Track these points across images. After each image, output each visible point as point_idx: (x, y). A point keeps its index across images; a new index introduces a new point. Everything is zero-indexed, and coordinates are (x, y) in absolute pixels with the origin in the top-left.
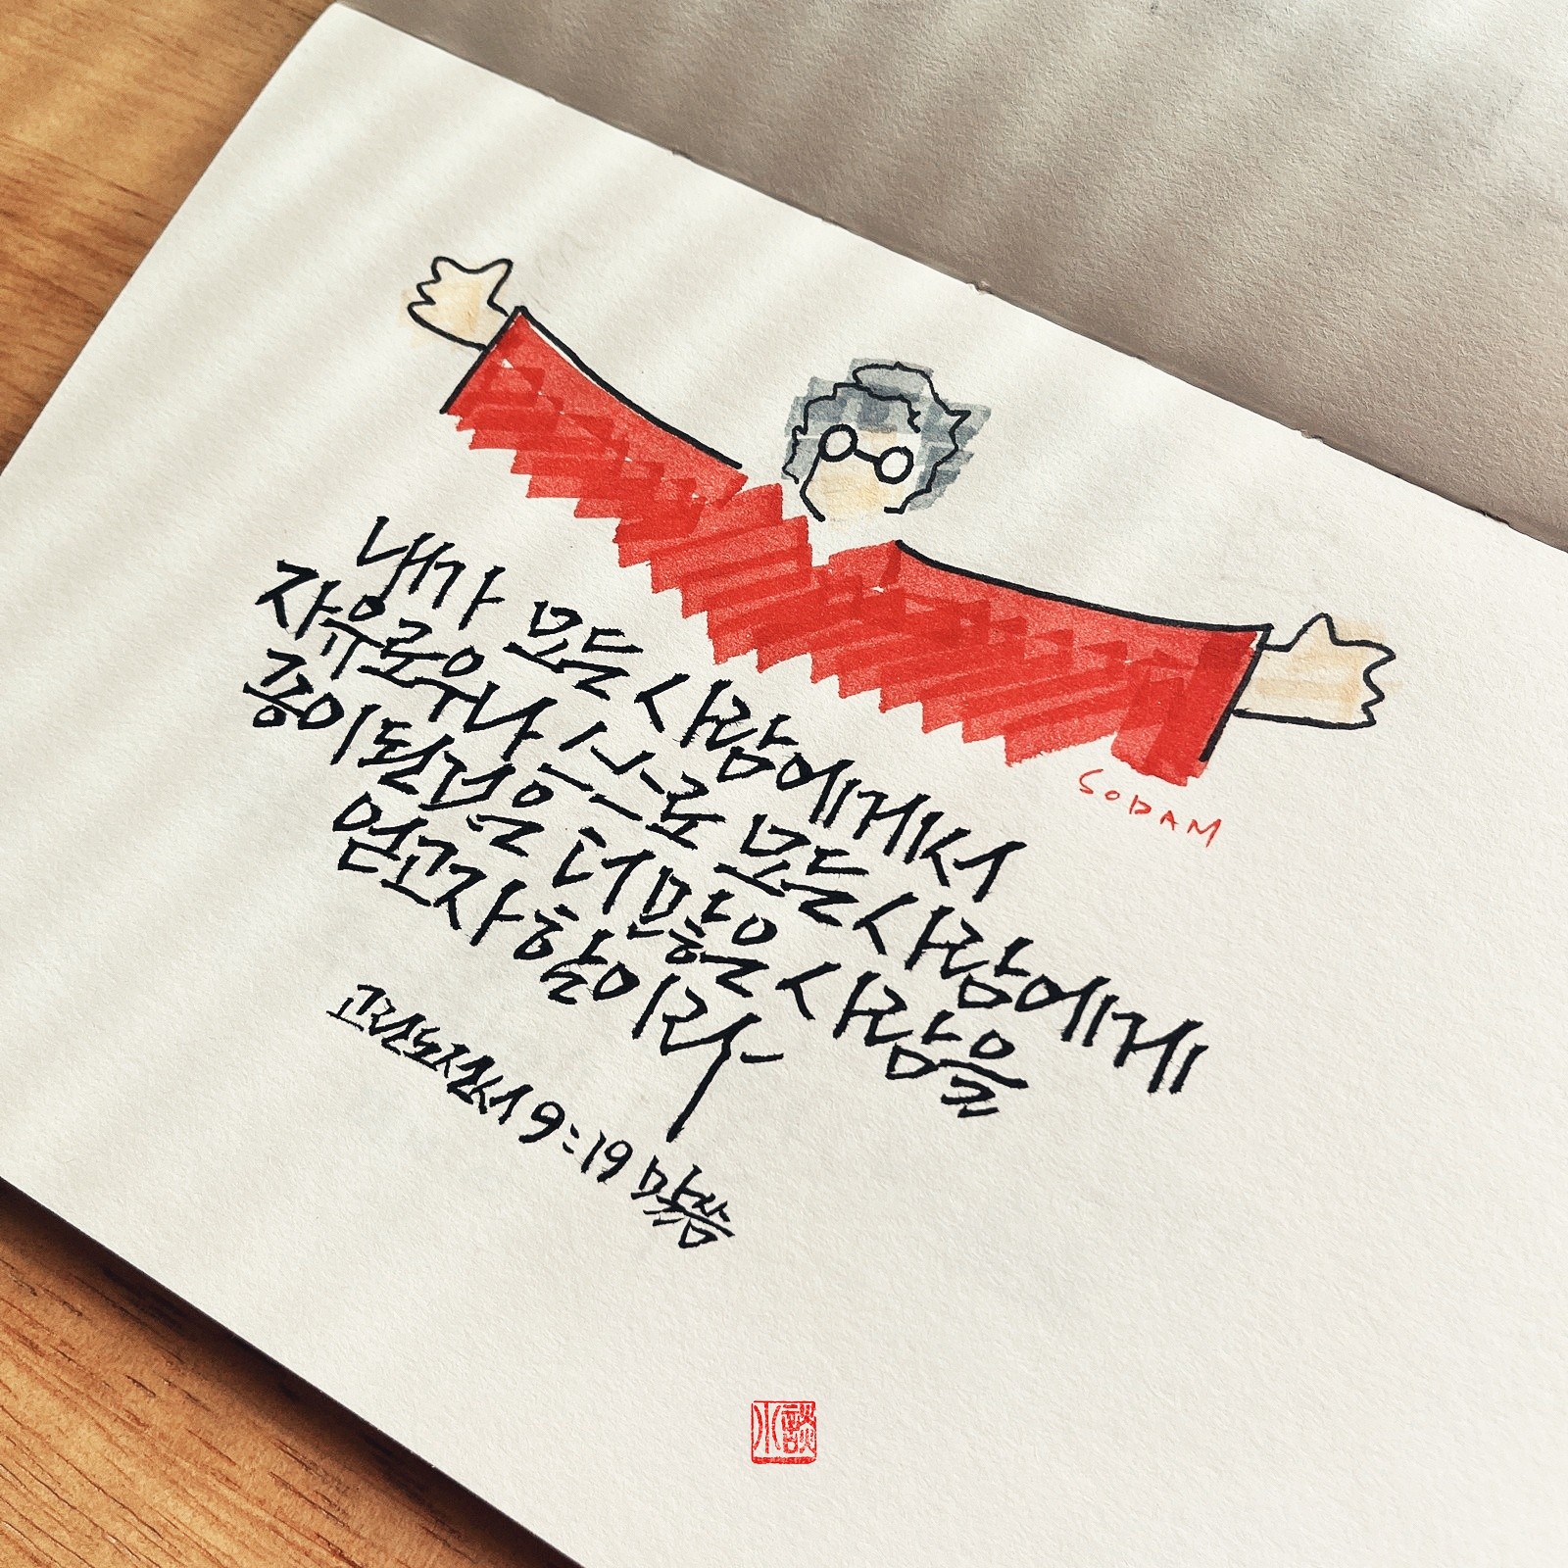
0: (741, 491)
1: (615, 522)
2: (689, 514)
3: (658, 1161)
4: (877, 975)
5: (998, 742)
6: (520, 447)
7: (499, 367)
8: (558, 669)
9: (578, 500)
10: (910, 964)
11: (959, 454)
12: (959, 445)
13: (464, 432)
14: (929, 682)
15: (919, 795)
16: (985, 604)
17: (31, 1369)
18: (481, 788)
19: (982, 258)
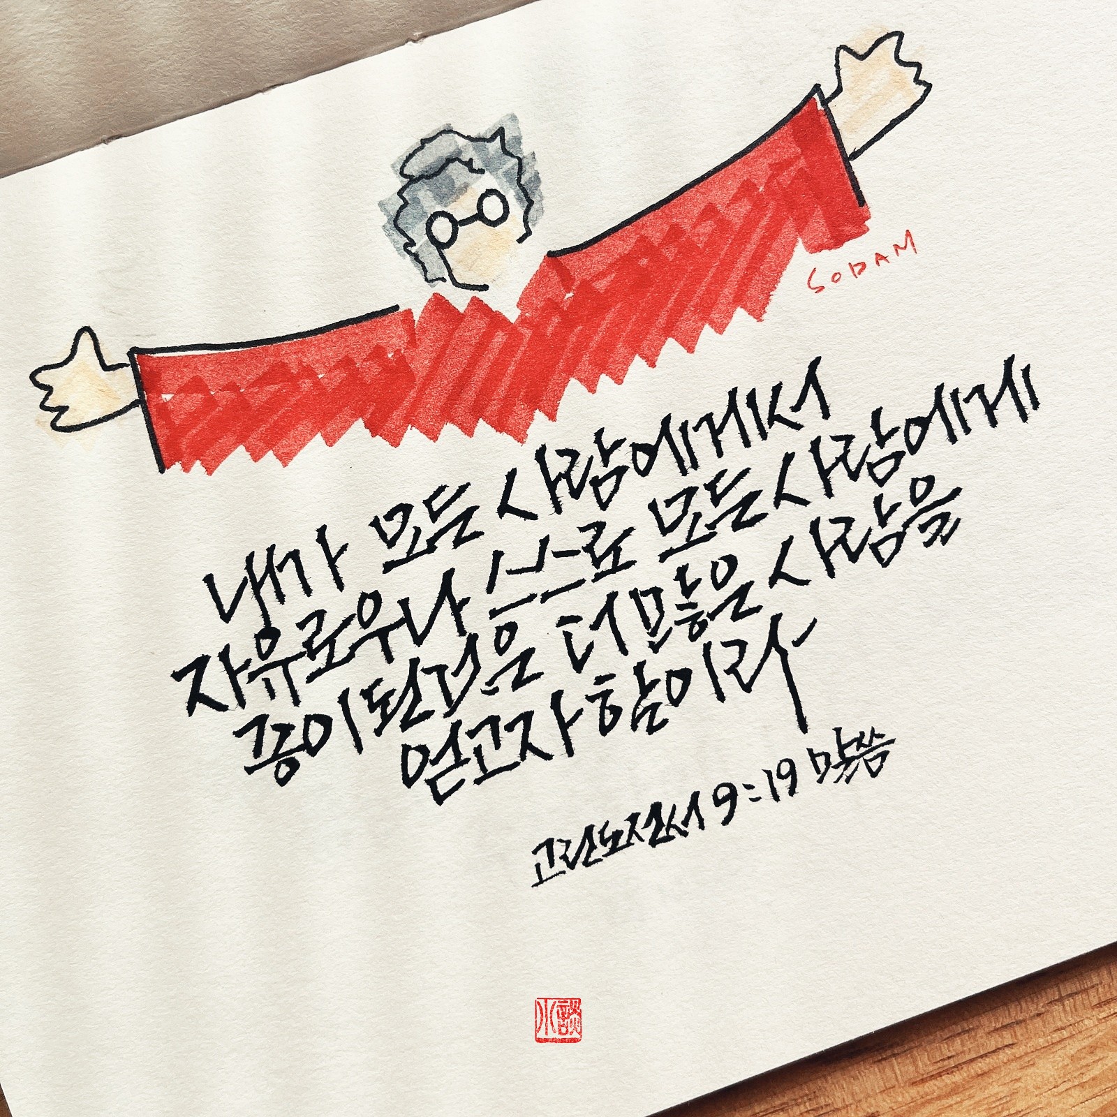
0: (416, 322)
1: (359, 424)
2: (399, 371)
3: (812, 750)
4: (818, 519)
6: (241, 439)
7: (165, 404)
8: (431, 548)
9: (319, 434)
10: (829, 493)
11: (525, 161)
12: (519, 155)
13: (193, 469)
14: (661, 320)
15: (730, 393)
16: (643, 239)
18: (469, 666)
19: (400, 17)
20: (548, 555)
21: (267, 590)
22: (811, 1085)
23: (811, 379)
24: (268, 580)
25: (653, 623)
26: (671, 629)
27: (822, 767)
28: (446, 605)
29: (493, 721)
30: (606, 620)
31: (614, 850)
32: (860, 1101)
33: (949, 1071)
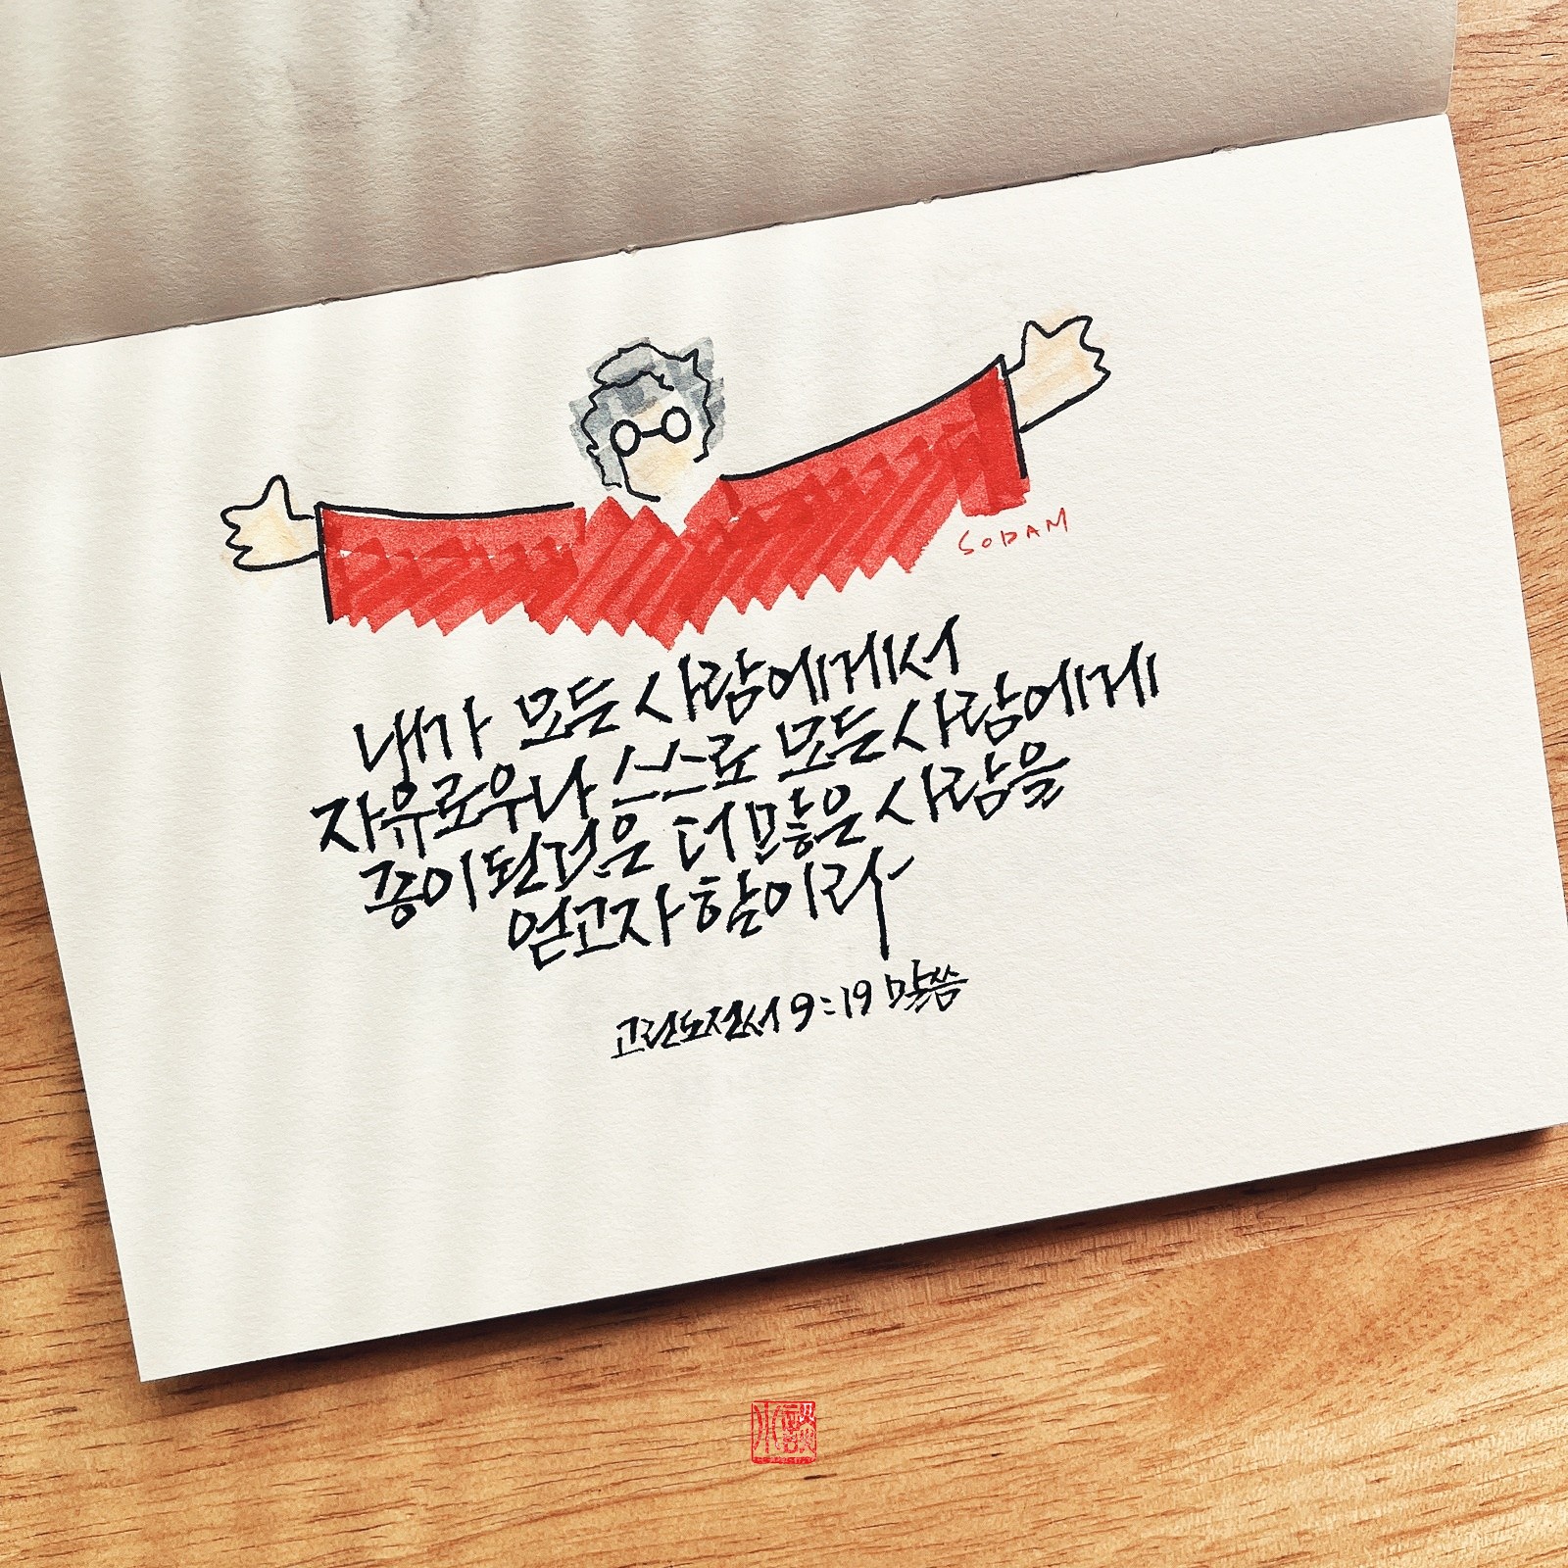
0: (588, 521)
1: (520, 606)
2: (564, 564)
3: (889, 976)
4: (931, 765)
5: (891, 563)
6: (408, 604)
7: (342, 559)
8: (568, 733)
9: (481, 611)
10: (945, 744)
11: (713, 385)
12: (708, 378)
13: (359, 624)
14: (816, 557)
15: (869, 635)
16: (811, 477)
17: (599, 1398)
18: (586, 848)
19: (617, 230)
20: (676, 757)
21: (411, 747)
22: (845, 1287)
23: (947, 634)
24: (413, 738)
25: (763, 837)
26: (779, 844)
27: (896, 994)
28: (574, 787)
29: (600, 902)
30: (720, 825)
31: (692, 1037)
32: (888, 1311)
33: (977, 1298)
